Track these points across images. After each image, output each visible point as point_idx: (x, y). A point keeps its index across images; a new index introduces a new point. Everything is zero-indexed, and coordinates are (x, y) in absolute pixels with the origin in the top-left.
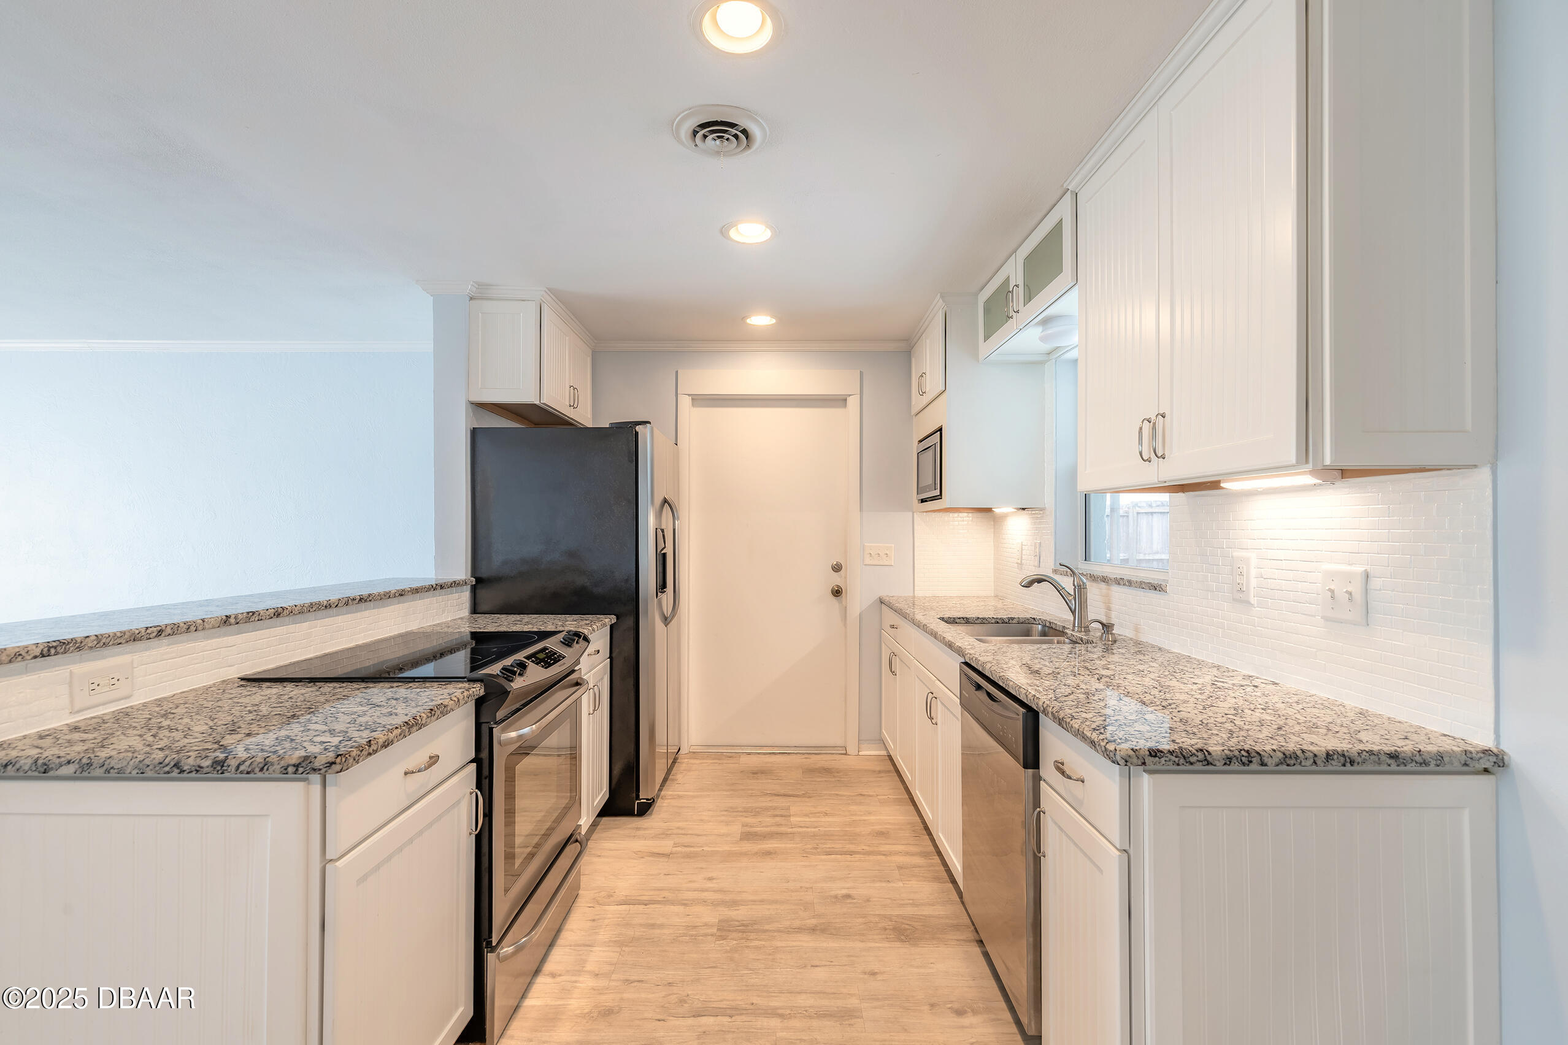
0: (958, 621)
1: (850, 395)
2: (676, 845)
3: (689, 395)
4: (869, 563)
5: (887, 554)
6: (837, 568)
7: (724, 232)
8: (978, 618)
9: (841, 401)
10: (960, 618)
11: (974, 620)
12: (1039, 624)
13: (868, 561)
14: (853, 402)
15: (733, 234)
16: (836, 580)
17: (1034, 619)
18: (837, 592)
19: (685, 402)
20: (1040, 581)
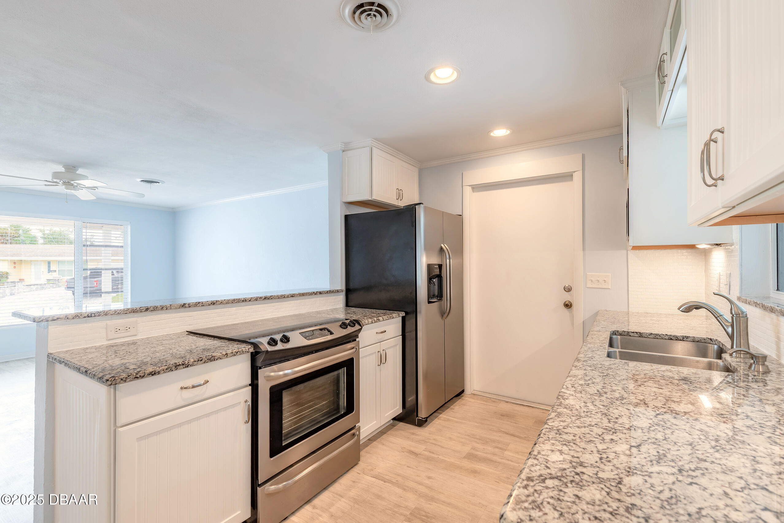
0: (632, 334)
1: (575, 172)
2: (425, 450)
3: (469, 186)
4: (591, 286)
5: (605, 280)
6: (568, 290)
7: (427, 78)
8: (651, 334)
9: (567, 177)
10: (633, 332)
11: (648, 335)
12: (716, 344)
13: (589, 285)
14: (578, 177)
15: (432, 77)
16: (567, 297)
17: (711, 339)
18: (568, 306)
19: (468, 190)
20: (698, 308)
